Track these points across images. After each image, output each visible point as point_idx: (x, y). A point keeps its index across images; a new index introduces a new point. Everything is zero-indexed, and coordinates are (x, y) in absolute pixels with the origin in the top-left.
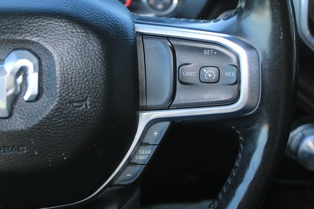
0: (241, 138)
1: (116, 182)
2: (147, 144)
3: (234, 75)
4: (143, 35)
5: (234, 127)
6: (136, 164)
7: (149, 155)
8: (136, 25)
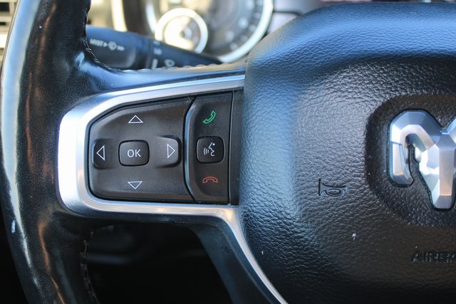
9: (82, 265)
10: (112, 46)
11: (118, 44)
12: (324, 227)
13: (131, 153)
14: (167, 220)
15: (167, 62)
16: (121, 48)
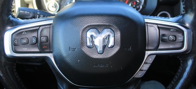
0: (181, 62)
1: (135, 77)
2: (147, 63)
3: (182, 38)
4: (147, 23)
5: (178, 57)
6: (142, 70)
7: (147, 67)
8: (145, 19)
9: (14, 70)
10: (26, 12)
11: (28, 12)
12: (71, 59)
13: (23, 41)
14: (34, 57)
15: (41, 16)
16: (28, 13)
